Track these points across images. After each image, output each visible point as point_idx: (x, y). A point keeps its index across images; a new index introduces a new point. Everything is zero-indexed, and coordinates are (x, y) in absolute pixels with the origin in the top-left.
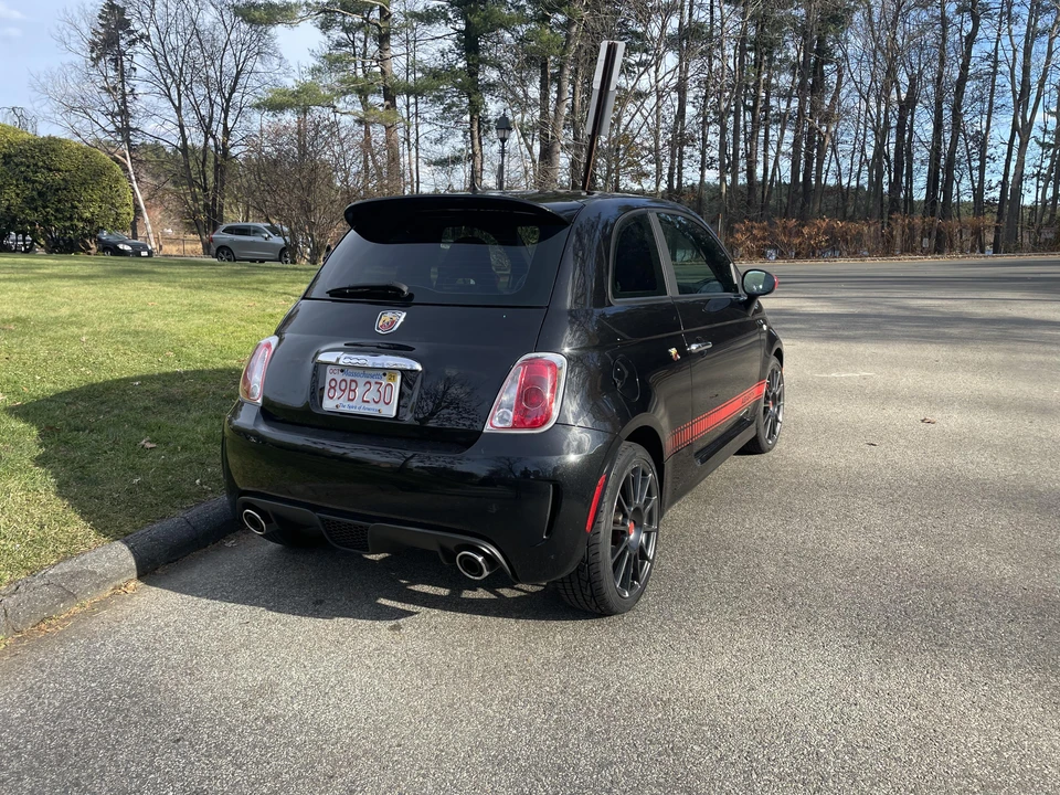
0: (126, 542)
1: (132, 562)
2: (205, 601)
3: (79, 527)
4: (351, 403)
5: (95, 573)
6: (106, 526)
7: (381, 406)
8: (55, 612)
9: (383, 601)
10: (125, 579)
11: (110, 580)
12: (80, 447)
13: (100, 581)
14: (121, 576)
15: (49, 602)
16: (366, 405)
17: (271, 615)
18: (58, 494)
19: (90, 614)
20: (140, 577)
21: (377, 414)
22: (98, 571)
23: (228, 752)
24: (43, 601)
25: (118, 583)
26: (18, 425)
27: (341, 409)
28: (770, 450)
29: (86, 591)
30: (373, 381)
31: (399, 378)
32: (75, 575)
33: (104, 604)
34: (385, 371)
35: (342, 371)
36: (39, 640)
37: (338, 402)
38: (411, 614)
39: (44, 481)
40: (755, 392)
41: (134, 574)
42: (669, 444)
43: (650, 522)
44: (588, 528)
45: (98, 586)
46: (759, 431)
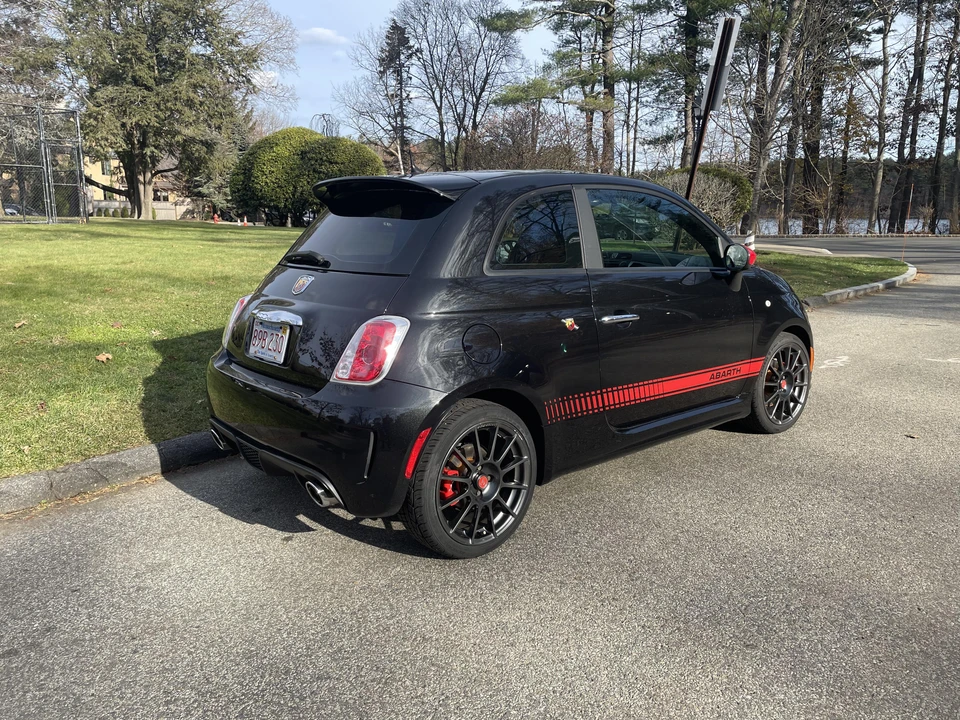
0: (158, 446)
1: (157, 460)
2: (188, 496)
4: (263, 351)
5: (126, 465)
6: (153, 434)
7: (276, 354)
8: (89, 489)
10: (151, 473)
11: (137, 472)
12: (183, 373)
13: (130, 472)
14: (147, 470)
15: (85, 482)
16: (270, 353)
17: (216, 513)
18: (141, 406)
19: (112, 494)
20: (164, 473)
21: (272, 360)
22: (129, 464)
24: (81, 480)
25: (144, 475)
26: (152, 354)
27: (258, 355)
29: (117, 477)
30: (275, 332)
31: (288, 331)
32: (110, 465)
33: (127, 489)
34: (281, 326)
35: (261, 323)
36: (70, 507)
37: (257, 349)
39: (139, 393)
40: (743, 369)
41: (159, 470)
42: (553, 409)
43: (521, 480)
44: (408, 475)
45: (127, 475)
46: (757, 410)
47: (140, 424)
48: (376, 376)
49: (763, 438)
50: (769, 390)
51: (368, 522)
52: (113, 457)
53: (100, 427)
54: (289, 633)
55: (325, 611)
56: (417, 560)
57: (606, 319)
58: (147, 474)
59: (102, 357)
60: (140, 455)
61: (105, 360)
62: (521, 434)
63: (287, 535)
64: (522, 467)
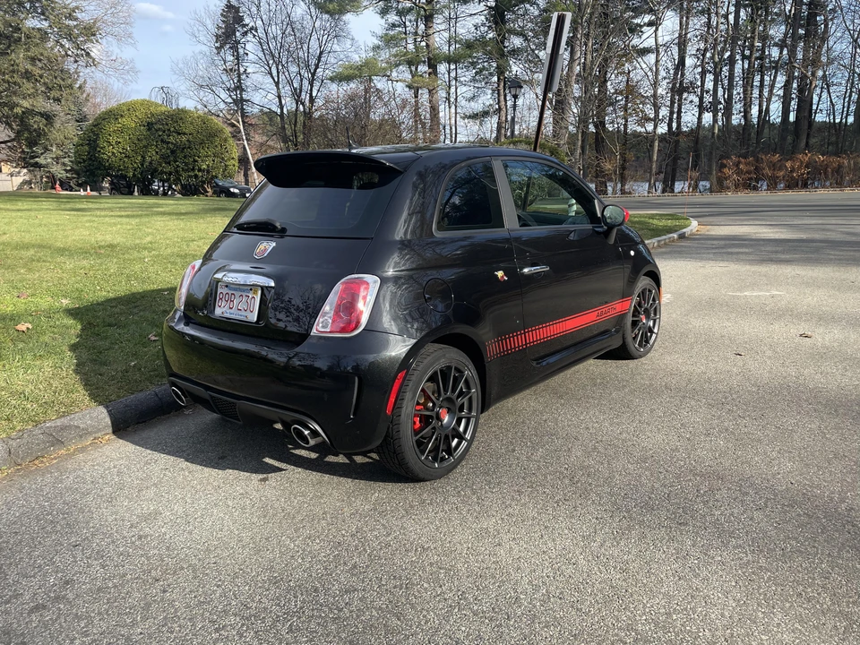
0: (107, 407)
1: (108, 421)
2: (149, 451)
3: (81, 394)
4: (232, 311)
5: (79, 427)
6: (97, 395)
7: (248, 314)
8: (47, 453)
9: (267, 460)
10: (103, 433)
11: (90, 433)
12: (106, 338)
13: (84, 433)
14: (99, 430)
15: (42, 446)
16: (240, 313)
17: (185, 464)
18: (76, 372)
19: (70, 456)
20: (114, 432)
21: (245, 319)
22: (81, 426)
23: (102, 556)
24: (38, 444)
25: (97, 435)
26: (70, 322)
27: (225, 315)
28: (641, 357)
29: (71, 439)
30: (244, 294)
31: (260, 292)
32: (64, 428)
33: (83, 450)
34: (253, 287)
35: (227, 286)
36: (31, 471)
37: (224, 310)
38: (281, 470)
39: (70, 359)
40: (616, 307)
41: (110, 430)
42: (492, 348)
43: (470, 409)
44: (388, 412)
45: (81, 437)
46: (626, 340)
47: (81, 388)
48: (356, 327)
49: (631, 363)
50: (635, 324)
51: (331, 459)
52: (65, 421)
53: (42, 393)
54: (303, 559)
55: (327, 536)
56: (390, 486)
57: (526, 270)
58: (99, 435)
59: (22, 327)
60: (91, 417)
61: (24, 329)
62: (470, 372)
63: (261, 476)
64: (470, 399)
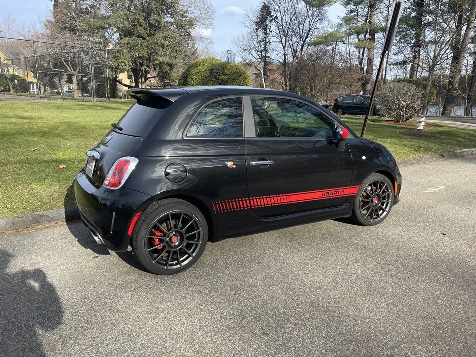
0: (66, 209)
1: (64, 215)
5: (49, 216)
6: (67, 203)
8: (31, 226)
10: (61, 221)
11: (54, 220)
13: (51, 220)
14: (59, 219)
15: (29, 223)
16: (90, 171)
19: (41, 229)
20: (67, 221)
22: (51, 216)
24: (27, 222)
25: (58, 221)
29: (44, 222)
30: (92, 161)
31: (95, 161)
32: (42, 216)
33: (49, 227)
34: (93, 158)
36: (21, 233)
39: (71, 183)
41: (65, 220)
42: (217, 207)
43: (199, 240)
44: (130, 233)
45: (49, 221)
47: (63, 198)
48: (119, 185)
52: (44, 212)
57: (254, 163)
58: (59, 221)
59: (62, 166)
60: (56, 213)
61: (62, 168)
62: (198, 217)
63: (96, 255)
64: (199, 233)
